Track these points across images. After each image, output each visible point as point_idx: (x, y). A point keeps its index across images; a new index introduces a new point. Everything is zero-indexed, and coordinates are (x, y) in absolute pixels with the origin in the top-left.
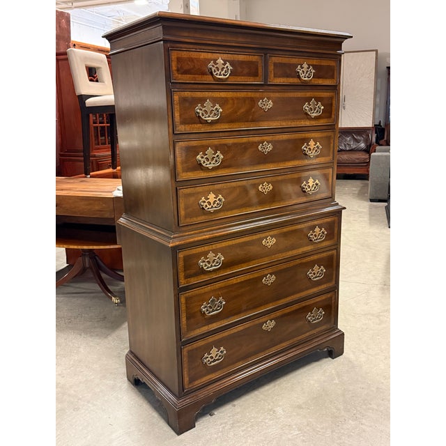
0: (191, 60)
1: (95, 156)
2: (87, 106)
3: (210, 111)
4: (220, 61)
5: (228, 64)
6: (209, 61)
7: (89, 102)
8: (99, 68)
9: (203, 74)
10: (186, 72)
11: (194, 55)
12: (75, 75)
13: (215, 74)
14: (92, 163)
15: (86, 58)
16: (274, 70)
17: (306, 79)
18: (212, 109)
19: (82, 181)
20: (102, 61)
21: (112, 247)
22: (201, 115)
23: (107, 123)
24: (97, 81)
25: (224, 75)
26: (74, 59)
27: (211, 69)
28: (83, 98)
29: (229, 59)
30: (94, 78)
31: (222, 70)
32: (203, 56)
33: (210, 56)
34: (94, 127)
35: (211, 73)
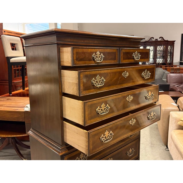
0: (84, 53)
1: (14, 83)
2: (11, 62)
3: (99, 81)
4: (98, 53)
5: (102, 54)
6: (92, 53)
7: (12, 60)
8: (17, 44)
9: (90, 60)
10: (81, 60)
11: (85, 50)
12: (5, 48)
13: (95, 60)
14: (13, 86)
15: (10, 40)
16: (123, 56)
17: (137, 59)
18: (100, 80)
19: (8, 99)
20: (18, 41)
21: (23, 135)
22: (94, 84)
23: (20, 67)
24: (16, 50)
25: (100, 60)
26: (5, 40)
27: (94, 57)
28: (8, 58)
29: (102, 51)
30: (14, 47)
31: (99, 58)
32: (90, 50)
33: (93, 50)
34: (14, 69)
35: (94, 60)
